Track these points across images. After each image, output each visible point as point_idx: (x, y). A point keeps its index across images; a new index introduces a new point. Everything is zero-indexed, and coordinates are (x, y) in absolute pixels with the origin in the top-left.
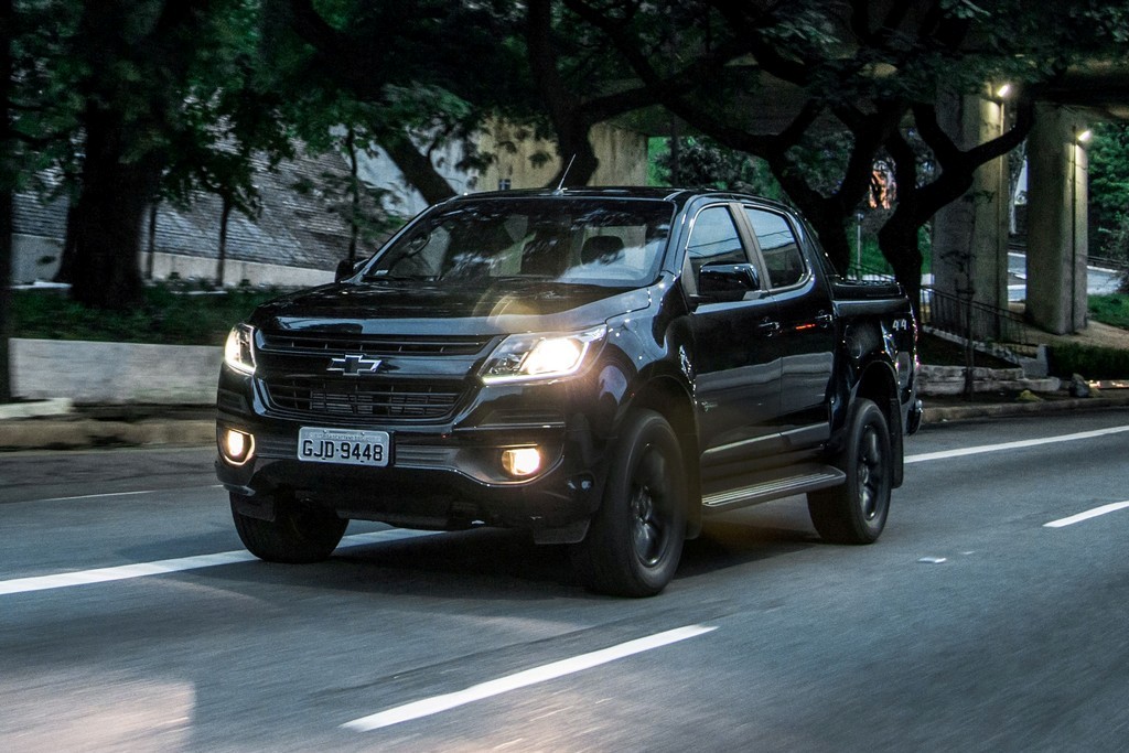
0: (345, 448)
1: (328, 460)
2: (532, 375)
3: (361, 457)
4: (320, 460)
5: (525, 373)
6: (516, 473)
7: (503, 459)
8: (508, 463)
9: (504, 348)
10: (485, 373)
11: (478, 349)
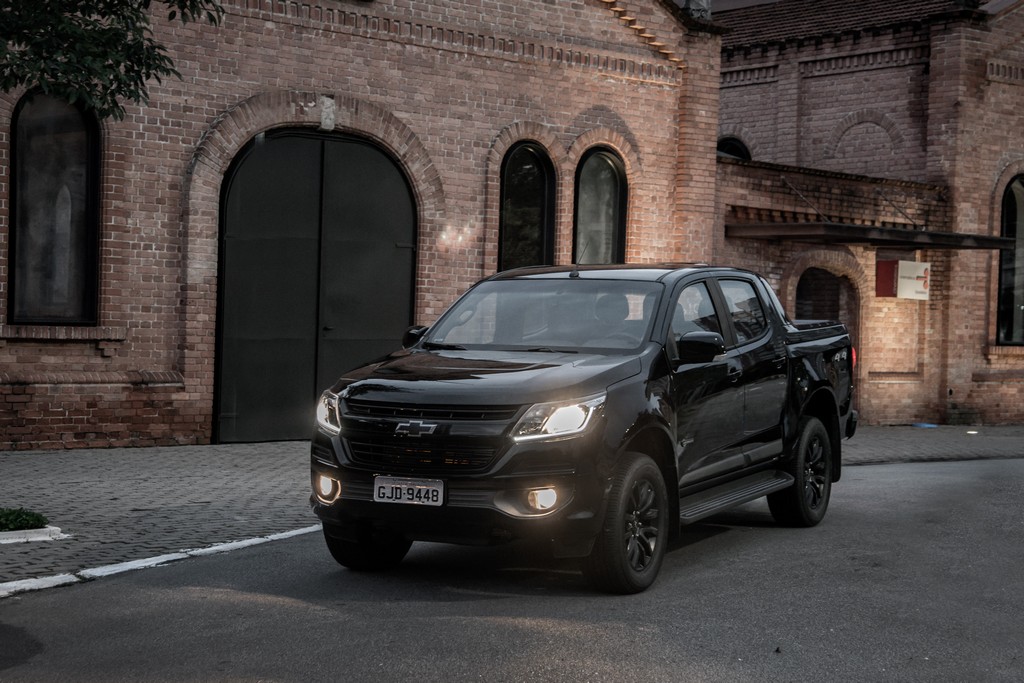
0: (411, 492)
1: (397, 501)
2: (552, 433)
3: (423, 499)
4: (390, 501)
5: (545, 432)
6: (540, 508)
7: (530, 498)
8: (534, 500)
9: (530, 414)
10: (516, 434)
11: (510, 415)
